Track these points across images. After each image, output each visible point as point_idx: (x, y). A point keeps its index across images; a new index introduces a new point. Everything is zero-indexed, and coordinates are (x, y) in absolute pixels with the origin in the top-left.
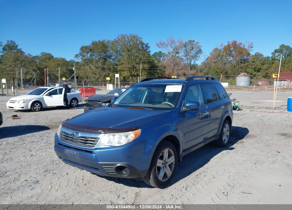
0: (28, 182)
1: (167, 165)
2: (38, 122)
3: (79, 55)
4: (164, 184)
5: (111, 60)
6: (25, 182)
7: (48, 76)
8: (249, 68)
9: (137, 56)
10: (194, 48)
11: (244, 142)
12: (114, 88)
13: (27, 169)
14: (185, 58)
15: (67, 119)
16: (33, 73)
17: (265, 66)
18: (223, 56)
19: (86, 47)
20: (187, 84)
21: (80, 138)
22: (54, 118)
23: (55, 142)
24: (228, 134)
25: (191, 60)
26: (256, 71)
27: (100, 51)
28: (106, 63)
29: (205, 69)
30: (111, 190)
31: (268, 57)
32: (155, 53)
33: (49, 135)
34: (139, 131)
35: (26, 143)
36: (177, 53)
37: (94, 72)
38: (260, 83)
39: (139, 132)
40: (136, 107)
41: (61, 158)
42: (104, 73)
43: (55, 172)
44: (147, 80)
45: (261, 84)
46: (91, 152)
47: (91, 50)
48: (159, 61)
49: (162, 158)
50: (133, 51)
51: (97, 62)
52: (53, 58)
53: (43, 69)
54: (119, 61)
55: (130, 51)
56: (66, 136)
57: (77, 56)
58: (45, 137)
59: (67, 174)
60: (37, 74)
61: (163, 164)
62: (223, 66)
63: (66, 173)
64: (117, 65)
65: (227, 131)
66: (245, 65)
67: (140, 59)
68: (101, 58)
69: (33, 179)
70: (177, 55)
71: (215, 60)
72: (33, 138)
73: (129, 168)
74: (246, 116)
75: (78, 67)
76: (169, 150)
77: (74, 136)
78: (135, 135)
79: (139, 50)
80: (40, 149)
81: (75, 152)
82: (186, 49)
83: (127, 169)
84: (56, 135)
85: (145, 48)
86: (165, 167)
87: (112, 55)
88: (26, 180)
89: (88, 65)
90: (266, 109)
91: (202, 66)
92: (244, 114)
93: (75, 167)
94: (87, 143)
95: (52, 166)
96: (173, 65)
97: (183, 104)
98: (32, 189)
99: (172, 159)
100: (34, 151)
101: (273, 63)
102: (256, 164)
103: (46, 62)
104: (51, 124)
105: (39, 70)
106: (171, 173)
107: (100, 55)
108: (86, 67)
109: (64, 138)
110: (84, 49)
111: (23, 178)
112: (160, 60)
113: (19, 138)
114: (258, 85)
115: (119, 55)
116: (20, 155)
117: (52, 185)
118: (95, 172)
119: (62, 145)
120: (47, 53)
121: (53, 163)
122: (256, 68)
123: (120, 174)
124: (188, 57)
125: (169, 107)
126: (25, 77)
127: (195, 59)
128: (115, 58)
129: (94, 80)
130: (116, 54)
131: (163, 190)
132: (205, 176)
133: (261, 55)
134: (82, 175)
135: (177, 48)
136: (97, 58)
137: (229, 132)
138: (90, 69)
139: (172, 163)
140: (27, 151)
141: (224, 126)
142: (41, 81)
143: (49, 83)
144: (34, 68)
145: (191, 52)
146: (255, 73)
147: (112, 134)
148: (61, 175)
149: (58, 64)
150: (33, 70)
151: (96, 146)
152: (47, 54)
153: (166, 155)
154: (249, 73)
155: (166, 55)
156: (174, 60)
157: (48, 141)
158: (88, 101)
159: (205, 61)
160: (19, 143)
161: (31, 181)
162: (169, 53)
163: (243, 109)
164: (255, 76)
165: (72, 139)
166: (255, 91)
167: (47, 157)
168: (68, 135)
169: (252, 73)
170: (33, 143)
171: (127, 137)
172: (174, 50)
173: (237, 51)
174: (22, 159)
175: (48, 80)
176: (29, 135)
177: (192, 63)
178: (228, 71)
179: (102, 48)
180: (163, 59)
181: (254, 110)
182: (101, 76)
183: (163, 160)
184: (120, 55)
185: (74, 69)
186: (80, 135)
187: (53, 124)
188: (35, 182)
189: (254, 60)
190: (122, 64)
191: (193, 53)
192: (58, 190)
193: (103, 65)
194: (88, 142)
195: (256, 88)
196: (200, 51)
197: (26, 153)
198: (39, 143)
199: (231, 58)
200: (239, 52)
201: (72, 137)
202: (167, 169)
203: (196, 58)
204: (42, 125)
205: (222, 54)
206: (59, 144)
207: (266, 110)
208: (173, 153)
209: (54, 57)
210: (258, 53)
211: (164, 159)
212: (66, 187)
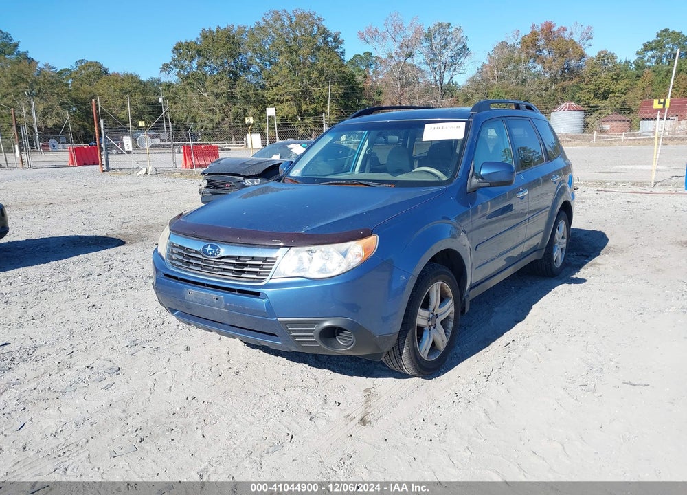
0: (95, 369)
1: (438, 321)
2: (92, 229)
3: (172, 67)
4: (431, 368)
5: (250, 76)
6: (88, 370)
7: (102, 117)
8: (581, 89)
9: (313, 64)
10: (450, 43)
11: (600, 264)
12: (264, 144)
13: (86, 340)
14: (428, 67)
15: (178, 214)
16: (60, 111)
17: (621, 85)
18: (518, 62)
19: (188, 45)
20: (477, 118)
21: (223, 260)
22: (129, 218)
23: (157, 270)
24: (564, 246)
25: (443, 72)
26: (598, 98)
27: (221, 55)
28: (237, 83)
29: (476, 96)
30: (304, 384)
31: (626, 62)
32: (357, 56)
33: (124, 257)
34: (373, 240)
35: (73, 278)
36: (410, 55)
37: (210, 107)
38: (607, 127)
39: (374, 243)
40: (349, 182)
41: (172, 311)
42: (234, 109)
43: (156, 344)
44: (368, 114)
45: (609, 129)
46: (258, 294)
47: (199, 52)
48: (366, 77)
49: (426, 305)
50: (301, 52)
51: (216, 81)
52: (107, 73)
53: (86, 102)
54: (269, 78)
55: (296, 51)
56: (187, 257)
57: (166, 67)
58: (116, 263)
59: (188, 349)
60: (73, 114)
61: (429, 319)
62: (519, 88)
63: (183, 348)
64: (264, 87)
65: (563, 237)
66: (571, 83)
67: (321, 72)
68: (224, 71)
69: (105, 363)
70: (409, 61)
71: (500, 73)
72: (88, 265)
73: (354, 332)
74: (588, 202)
75: (171, 95)
76: (442, 284)
77: (209, 255)
78: (366, 249)
79: (319, 49)
80: (108, 291)
81: (214, 295)
82: (431, 45)
83: (349, 334)
84: (156, 254)
85: (330, 44)
86: (432, 328)
87: (251, 63)
88: (88, 367)
89: (195, 89)
90: (633, 185)
91: (468, 86)
92: (584, 198)
93: (212, 332)
94: (244, 272)
95: (145, 330)
96: (399, 85)
97: (471, 171)
98: (107, 388)
99: (449, 307)
100: (96, 296)
101: (638, 76)
102: (641, 314)
103: (90, 85)
104: (123, 231)
105: (76, 103)
106: (446, 341)
107: (222, 65)
108: (190, 94)
109: (179, 260)
110: (182, 50)
111: (80, 362)
112: (369, 73)
113: (53, 267)
114: (602, 131)
115: (268, 63)
116: (63, 307)
117: (154, 377)
118: (265, 341)
119: (176, 278)
120: (91, 62)
121: (145, 323)
122: (600, 88)
123: (332, 347)
124: (437, 65)
125: (433, 179)
126: (44, 122)
127: (452, 69)
128: (258, 69)
129: (210, 126)
130: (261, 60)
131: (430, 381)
132: (527, 345)
133: (613, 57)
134: (224, 350)
135: (410, 43)
136: (215, 72)
137: (565, 240)
138: (201, 100)
139: (448, 317)
140: (77, 297)
141: (556, 227)
142: (83, 132)
143: (106, 134)
144: (64, 99)
145: (441, 53)
146: (596, 102)
147: (307, 248)
148: (172, 351)
149: (121, 90)
150: (62, 104)
151: (269, 278)
152: (90, 64)
153: (435, 298)
154: (582, 103)
155: (383, 62)
156: (403, 72)
157: (125, 272)
158: (209, 174)
159: (476, 75)
160: (56, 279)
161: (101, 369)
162: (390, 56)
163: (578, 186)
164: (596, 108)
165: (202, 262)
166: (599, 145)
167: (129, 309)
168: (190, 253)
169: (589, 103)
170: (89, 278)
171: (344, 254)
172: (401, 47)
173: (554, 47)
174: (69, 315)
175: (102, 126)
176: (75, 258)
177: (446, 81)
178: (532, 99)
179: (226, 47)
180: (374, 72)
181: (606, 189)
182: (227, 116)
183: (429, 311)
184: (271, 63)
185: (161, 100)
186: (223, 251)
187: (129, 231)
188: (111, 371)
189: (595, 69)
190: (276, 85)
191: (447, 54)
192: (171, 387)
193: (230, 88)
194: (245, 269)
195: (600, 138)
196: (463, 51)
197: (77, 302)
198: (103, 278)
199: (539, 67)
200: (558, 51)
201: (201, 257)
202: (437, 331)
203: (455, 69)
204: (103, 235)
205: (516, 55)
206: (166, 275)
207: (634, 189)
208: (450, 294)
209: (110, 72)
210: (606, 53)
211: (431, 307)
212: (191, 379)
